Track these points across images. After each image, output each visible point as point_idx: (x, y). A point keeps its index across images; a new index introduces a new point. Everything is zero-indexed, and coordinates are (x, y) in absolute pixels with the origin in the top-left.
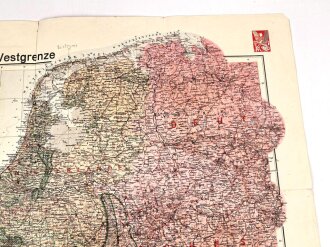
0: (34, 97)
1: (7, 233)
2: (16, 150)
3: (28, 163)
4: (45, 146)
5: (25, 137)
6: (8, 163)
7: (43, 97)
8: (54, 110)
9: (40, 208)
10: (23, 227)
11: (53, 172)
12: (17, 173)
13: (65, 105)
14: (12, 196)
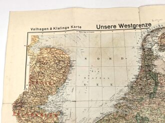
0: (142, 46)
1: (141, 115)
2: (138, 73)
3: (145, 80)
4: (153, 71)
5: (141, 66)
6: (135, 79)
7: (148, 46)
8: (155, 52)
9: (155, 103)
10: (147, 113)
11: (159, 84)
12: (140, 85)
13: (160, 50)
14: (140, 97)
